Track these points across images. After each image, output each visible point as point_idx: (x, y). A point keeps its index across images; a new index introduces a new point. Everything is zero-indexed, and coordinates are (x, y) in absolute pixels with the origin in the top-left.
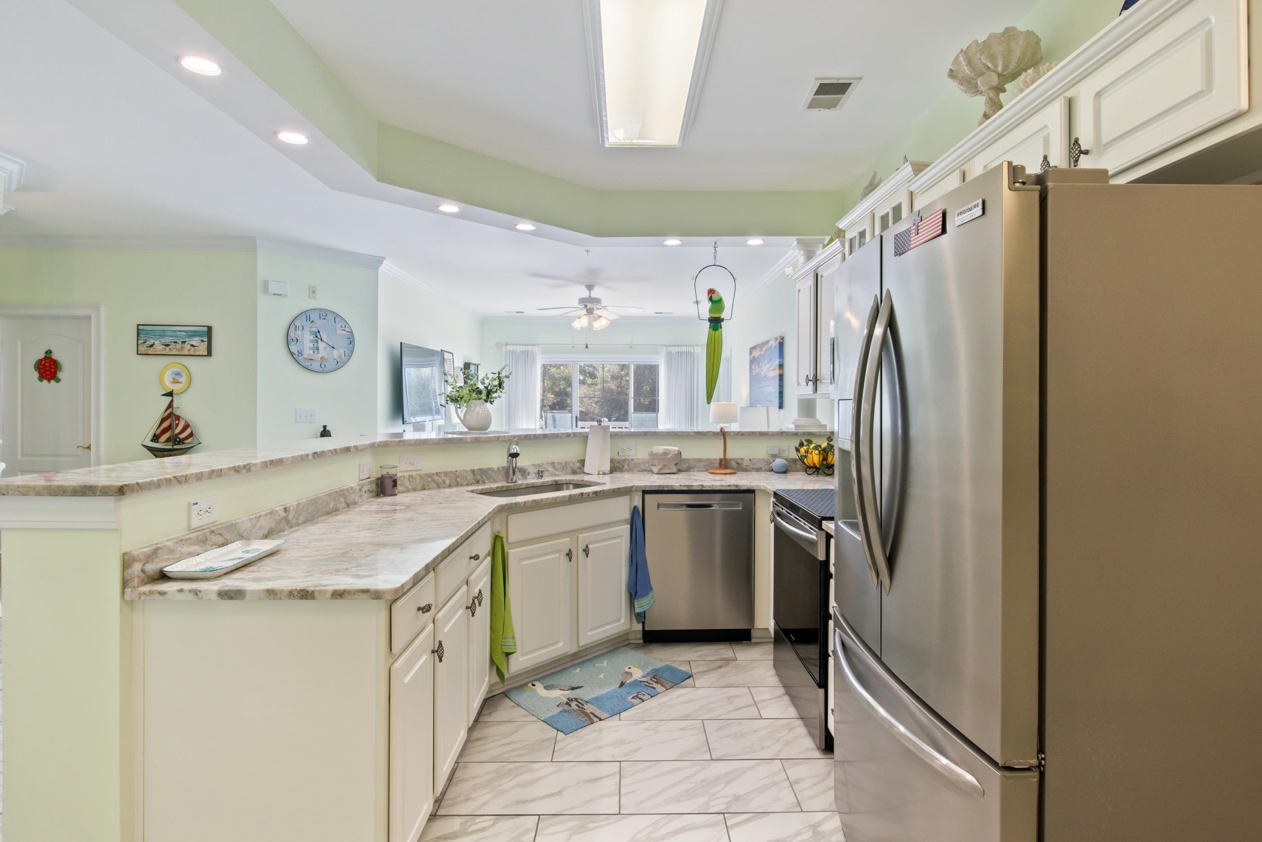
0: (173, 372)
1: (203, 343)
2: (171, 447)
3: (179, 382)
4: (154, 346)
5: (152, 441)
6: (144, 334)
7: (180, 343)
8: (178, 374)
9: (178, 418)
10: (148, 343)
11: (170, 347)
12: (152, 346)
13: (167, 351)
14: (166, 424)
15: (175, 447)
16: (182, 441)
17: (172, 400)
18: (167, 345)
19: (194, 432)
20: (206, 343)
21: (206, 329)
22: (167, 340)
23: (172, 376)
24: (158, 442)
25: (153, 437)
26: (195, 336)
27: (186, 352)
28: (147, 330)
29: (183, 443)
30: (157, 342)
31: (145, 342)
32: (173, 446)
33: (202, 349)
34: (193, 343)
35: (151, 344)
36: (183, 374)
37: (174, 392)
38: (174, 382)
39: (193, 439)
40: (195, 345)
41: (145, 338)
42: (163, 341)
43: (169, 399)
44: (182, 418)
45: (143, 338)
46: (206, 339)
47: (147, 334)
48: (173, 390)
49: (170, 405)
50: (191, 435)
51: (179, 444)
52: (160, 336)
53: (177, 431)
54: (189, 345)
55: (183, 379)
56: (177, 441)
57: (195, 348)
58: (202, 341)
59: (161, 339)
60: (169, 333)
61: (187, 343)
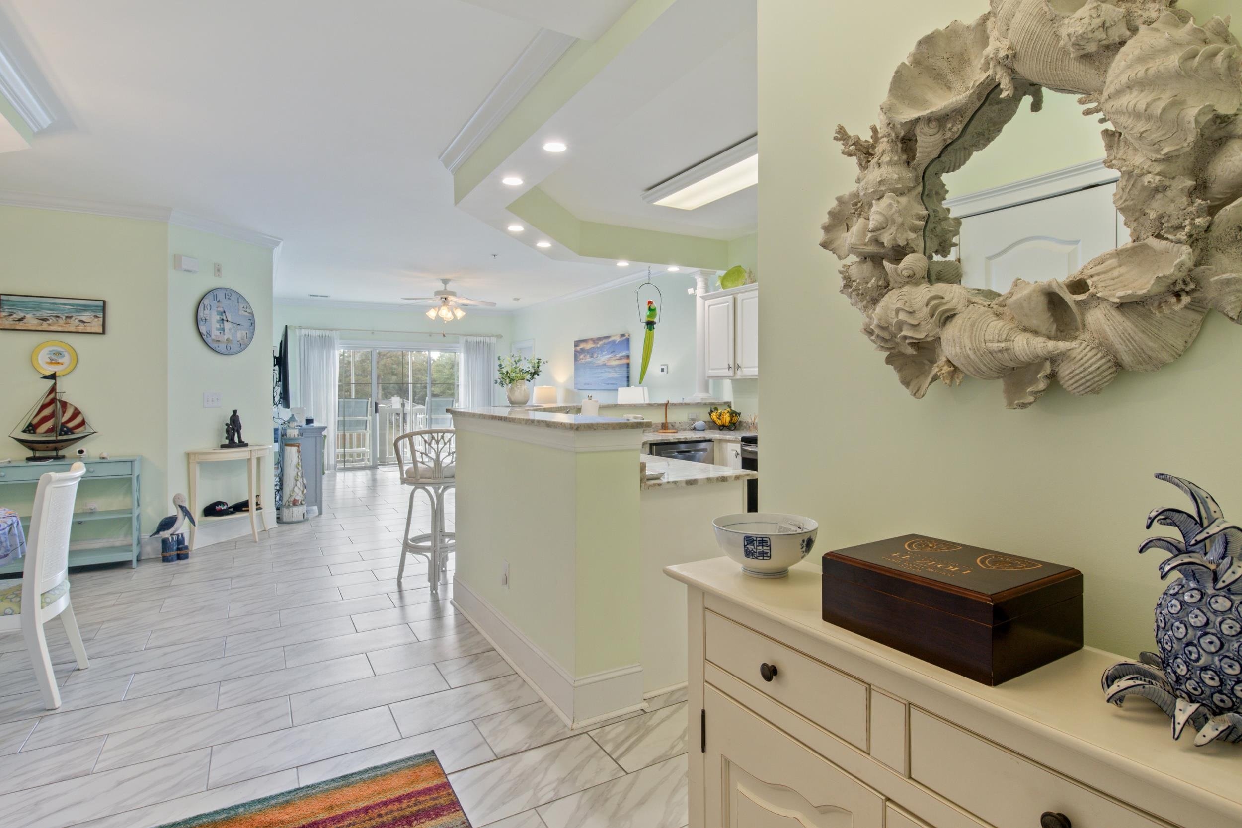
0: (50, 351)
1: (96, 320)
2: (54, 438)
3: (58, 363)
4: (25, 321)
5: (24, 431)
6: (10, 306)
7: (64, 318)
8: (59, 354)
9: (64, 405)
10: (15, 316)
11: (48, 322)
12: (21, 320)
13: (45, 326)
14: (47, 412)
15: (59, 438)
16: (71, 431)
17: (55, 384)
18: (45, 320)
19: (86, 420)
20: (101, 319)
21: (101, 303)
22: (45, 314)
23: (49, 356)
24: (35, 433)
25: (28, 427)
26: (85, 310)
27: (73, 329)
28: (13, 301)
29: (73, 433)
30: (28, 316)
31: (12, 315)
32: (56, 436)
33: (96, 326)
34: (84, 319)
35: (19, 317)
36: (66, 354)
37: (57, 374)
38: (51, 363)
39: (85, 427)
40: (86, 321)
41: (10, 311)
42: (38, 315)
43: (51, 383)
44: (70, 404)
45: (7, 310)
46: (101, 315)
47: (13, 305)
48: (55, 372)
49: (53, 390)
50: (83, 423)
51: (66, 433)
52: (34, 309)
53: (64, 419)
54: (76, 321)
55: (65, 360)
56: (64, 431)
57: (86, 324)
58: (96, 317)
59: (35, 313)
60: (48, 306)
61: (73, 319)
